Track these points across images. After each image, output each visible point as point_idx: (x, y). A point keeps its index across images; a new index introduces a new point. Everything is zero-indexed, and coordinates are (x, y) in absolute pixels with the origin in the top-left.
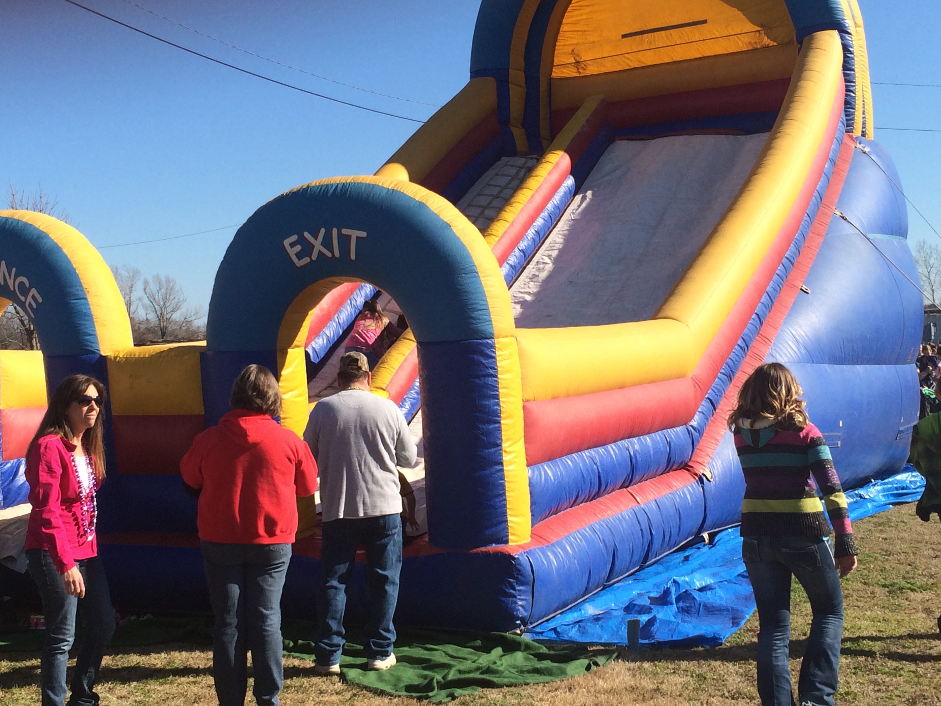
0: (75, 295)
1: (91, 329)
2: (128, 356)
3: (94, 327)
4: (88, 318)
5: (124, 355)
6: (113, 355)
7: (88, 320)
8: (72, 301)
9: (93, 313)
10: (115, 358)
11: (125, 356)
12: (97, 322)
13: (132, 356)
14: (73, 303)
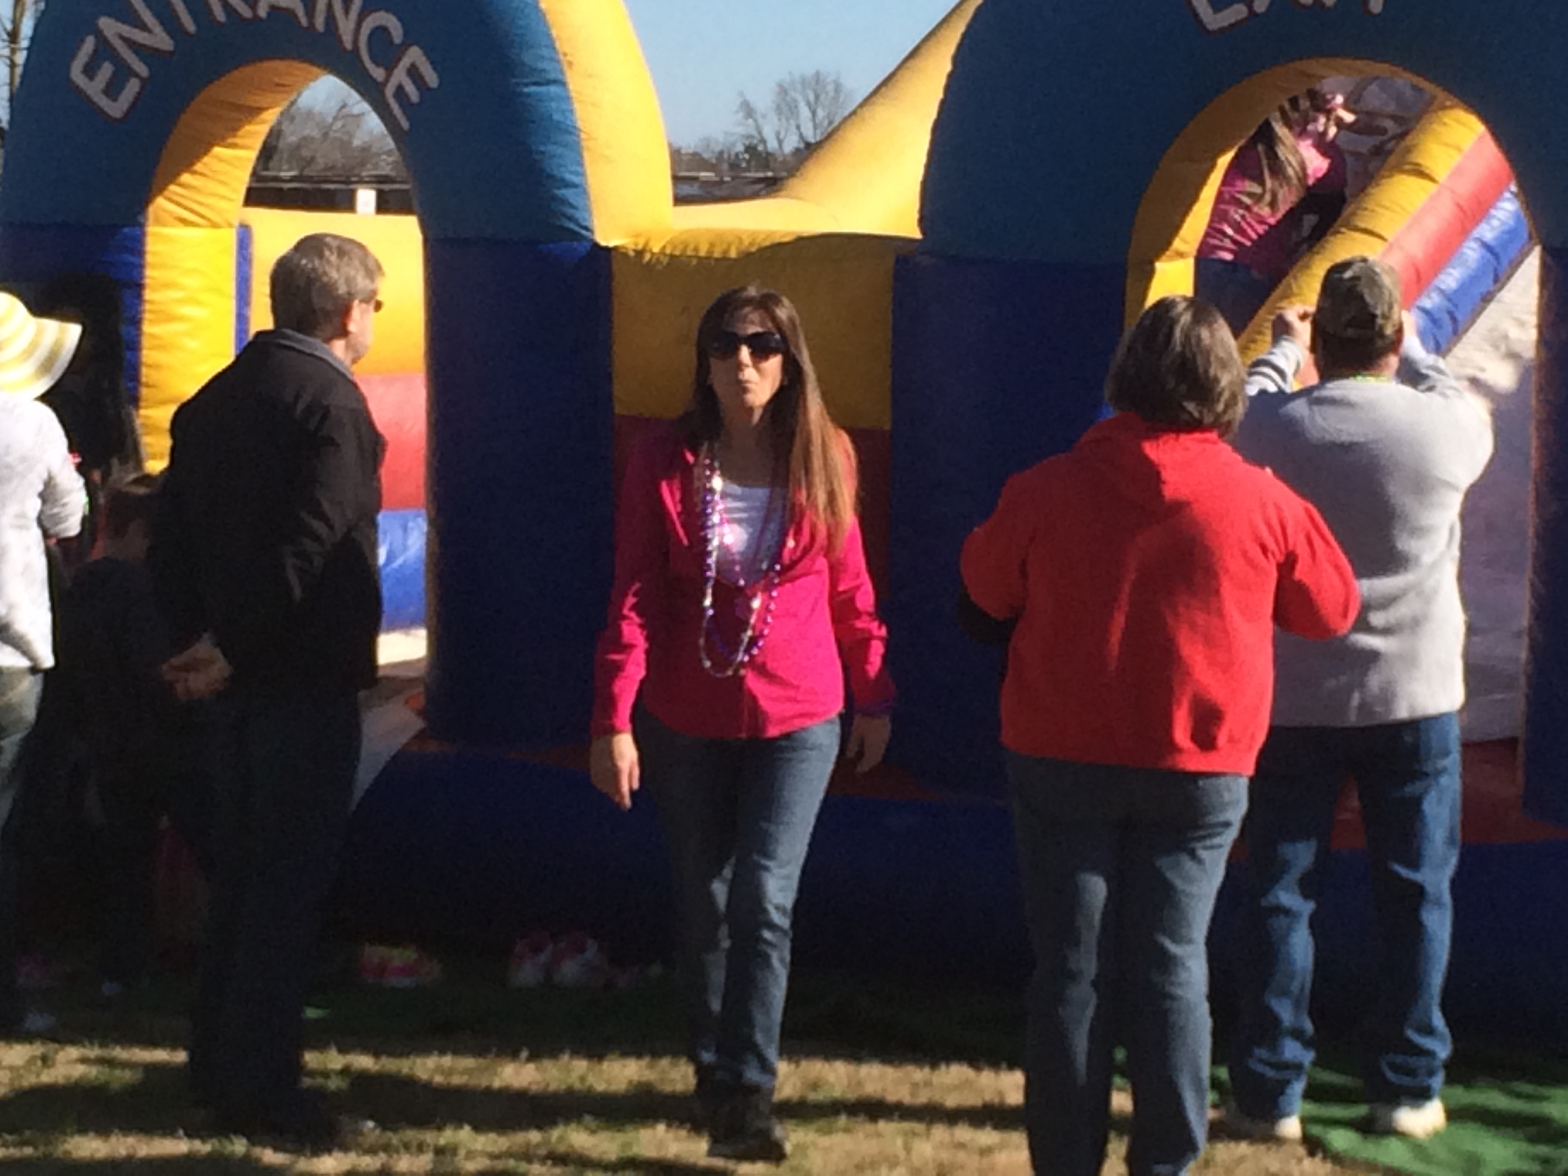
0: (534, 70)
1: (573, 168)
2: (677, 253)
3: (581, 165)
4: (570, 138)
5: (664, 247)
6: (633, 247)
7: (566, 146)
8: (526, 90)
9: (580, 124)
10: (640, 253)
11: (668, 251)
12: (589, 149)
13: (689, 252)
14: (529, 95)
